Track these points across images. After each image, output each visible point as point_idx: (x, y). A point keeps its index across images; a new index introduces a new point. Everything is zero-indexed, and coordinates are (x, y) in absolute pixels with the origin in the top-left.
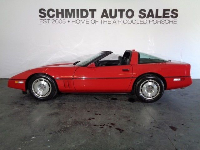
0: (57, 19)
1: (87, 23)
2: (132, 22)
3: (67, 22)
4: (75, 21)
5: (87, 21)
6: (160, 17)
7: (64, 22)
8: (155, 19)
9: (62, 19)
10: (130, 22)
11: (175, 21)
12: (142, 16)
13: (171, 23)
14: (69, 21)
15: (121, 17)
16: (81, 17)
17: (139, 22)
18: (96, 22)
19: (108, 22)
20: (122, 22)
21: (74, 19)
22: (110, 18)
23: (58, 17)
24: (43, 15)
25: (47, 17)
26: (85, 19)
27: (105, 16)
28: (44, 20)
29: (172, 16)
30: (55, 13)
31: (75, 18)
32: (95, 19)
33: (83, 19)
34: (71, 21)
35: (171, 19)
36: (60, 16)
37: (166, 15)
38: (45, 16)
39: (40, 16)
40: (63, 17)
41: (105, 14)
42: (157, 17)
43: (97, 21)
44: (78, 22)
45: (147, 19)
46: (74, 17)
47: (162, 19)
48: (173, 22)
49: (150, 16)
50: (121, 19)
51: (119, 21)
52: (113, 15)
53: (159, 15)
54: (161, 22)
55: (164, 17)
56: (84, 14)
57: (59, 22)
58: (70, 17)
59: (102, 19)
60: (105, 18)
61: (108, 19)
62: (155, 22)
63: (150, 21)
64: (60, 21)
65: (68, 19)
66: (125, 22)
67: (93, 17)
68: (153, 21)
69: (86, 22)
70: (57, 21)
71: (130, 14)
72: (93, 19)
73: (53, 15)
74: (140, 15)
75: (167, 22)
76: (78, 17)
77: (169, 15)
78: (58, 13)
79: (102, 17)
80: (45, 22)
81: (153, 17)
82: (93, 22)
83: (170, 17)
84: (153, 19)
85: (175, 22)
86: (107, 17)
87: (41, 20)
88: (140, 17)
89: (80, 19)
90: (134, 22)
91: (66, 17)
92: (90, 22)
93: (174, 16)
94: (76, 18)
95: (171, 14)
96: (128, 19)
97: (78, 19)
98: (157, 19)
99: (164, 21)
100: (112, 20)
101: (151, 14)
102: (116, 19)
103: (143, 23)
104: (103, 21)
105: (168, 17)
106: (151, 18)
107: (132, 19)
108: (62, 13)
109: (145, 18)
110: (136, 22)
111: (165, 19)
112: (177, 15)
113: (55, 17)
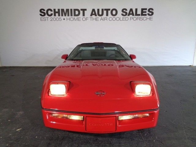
0: (55, 17)
1: (79, 20)
2: (116, 19)
3: (63, 19)
4: (70, 19)
6: (139, 15)
7: (60, 20)
8: (135, 16)
9: (59, 17)
10: (114, 19)
12: (124, 14)
13: (148, 20)
14: (64, 19)
15: (107, 15)
16: (74, 16)
17: (121, 19)
18: (86, 19)
19: (96, 19)
20: (108, 19)
21: (68, 18)
22: (98, 16)
23: (55, 15)
25: (46, 16)
26: (78, 17)
27: (93, 14)
28: (44, 18)
29: (149, 14)
30: (53, 12)
32: (86, 16)
33: (76, 17)
34: (66, 19)
35: (148, 16)
36: (57, 14)
37: (144, 13)
38: (44, 15)
39: (41, 15)
40: (59, 15)
41: (94, 13)
42: (136, 15)
43: (87, 18)
44: (72, 19)
45: (128, 17)
46: (68, 15)
48: (150, 19)
49: (131, 14)
50: (107, 17)
51: (106, 18)
52: (100, 13)
53: (138, 13)
54: (140, 19)
55: (142, 15)
56: (77, 13)
57: (56, 19)
58: (65, 15)
59: (91, 17)
60: (94, 16)
61: (96, 17)
62: (135, 19)
65: (64, 17)
66: (111, 19)
67: (84, 15)
68: (133, 18)
69: (78, 19)
70: (54, 19)
71: (114, 12)
72: (84, 17)
74: (122, 13)
75: (145, 19)
76: (72, 15)
77: (147, 13)
78: (55, 12)
79: (92, 15)
80: (45, 20)
81: (133, 15)
82: (84, 19)
84: (133, 17)
85: (151, 19)
86: (96, 15)
87: (41, 18)
88: (122, 15)
89: (73, 17)
90: (118, 19)
91: (62, 15)
92: (81, 20)
93: (150, 14)
94: (70, 17)
95: (147, 12)
96: (112, 17)
97: (71, 17)
98: (137, 17)
99: (143, 18)
100: (100, 17)
101: (131, 13)
102: (103, 17)
103: (125, 20)
104: (92, 19)
105: (146, 15)
106: (131, 16)
107: (116, 17)
108: (58, 12)
109: (127, 16)
110: (120, 19)
111: (143, 16)
112: (153, 13)
113: (53, 16)
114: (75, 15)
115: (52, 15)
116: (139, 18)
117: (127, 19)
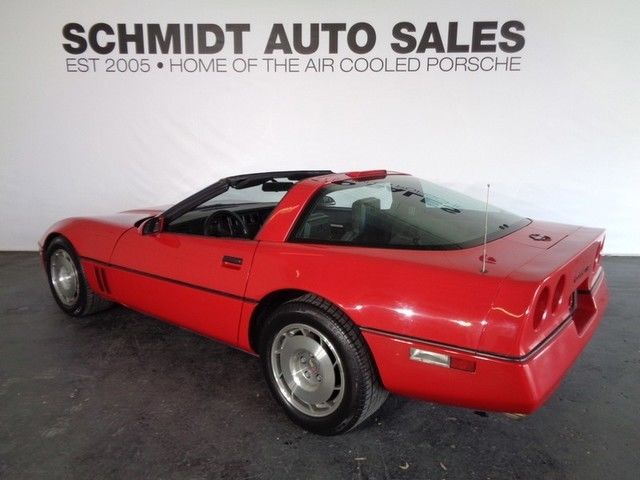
0: (123, 56)
1: (220, 68)
2: (369, 65)
3: (154, 66)
4: (182, 65)
5: (220, 62)
6: (464, 49)
7: (145, 68)
8: (446, 54)
9: (140, 57)
10: (362, 65)
11: (514, 61)
12: (404, 44)
13: (501, 68)
14: (160, 65)
15: (333, 48)
16: (201, 52)
17: (391, 65)
18: (248, 65)
19: (288, 66)
20: (336, 65)
21: (176, 58)
22: (295, 54)
23: (124, 50)
24: (75, 45)
25: (90, 52)
26: (215, 56)
27: (278, 47)
28: (82, 62)
29: (504, 46)
30: (115, 38)
31: (180, 52)
32: (245, 55)
33: (207, 58)
34: (166, 65)
35: (500, 54)
36: (132, 46)
37: (483, 43)
38: (82, 49)
39: (68, 48)
40: (140, 50)
41: (278, 41)
42: (454, 47)
43: (252, 62)
44: (191, 65)
45: (420, 56)
46: (177, 50)
47: (469, 54)
48: (509, 65)
49: (431, 46)
50: (333, 56)
51: (326, 62)
52: (306, 42)
53: (460, 42)
54: (468, 64)
55: (477, 47)
56: (211, 39)
57: (128, 66)
58: (165, 50)
59: (268, 56)
60: (278, 54)
61: (288, 56)
62: (446, 64)
63: (432, 62)
64: (133, 65)
65: (159, 56)
66: (347, 65)
67: (238, 48)
68: (439, 63)
69: (216, 66)
70: (122, 65)
71: (362, 38)
72: (239, 56)
73: (109, 44)
74: (396, 41)
75: (487, 64)
76: (190, 50)
77: (496, 42)
78: (124, 38)
79: (270, 48)
80: (85, 68)
81: (440, 49)
82: (240, 65)
83: (498, 48)
84: (440, 56)
85: (514, 67)
86: (287, 50)
87: (70, 62)
88: (396, 47)
89: (196, 55)
90: (377, 65)
91: (153, 50)
92: (229, 68)
93: (512, 43)
94: (184, 55)
95: (499, 38)
96: (355, 56)
97: (190, 56)
98: (454, 55)
99: (479, 64)
100: (304, 58)
101: (431, 40)
102: (315, 56)
103: (406, 68)
104: (272, 63)
105: (492, 48)
106: (431, 52)
107: (369, 56)
108: (138, 38)
109: (413, 54)
110: (384, 64)
111: (481, 55)
112: (520, 43)
113: (116, 52)
114: (204, 49)
115: (110, 47)
116: (463, 61)
117: (414, 64)
